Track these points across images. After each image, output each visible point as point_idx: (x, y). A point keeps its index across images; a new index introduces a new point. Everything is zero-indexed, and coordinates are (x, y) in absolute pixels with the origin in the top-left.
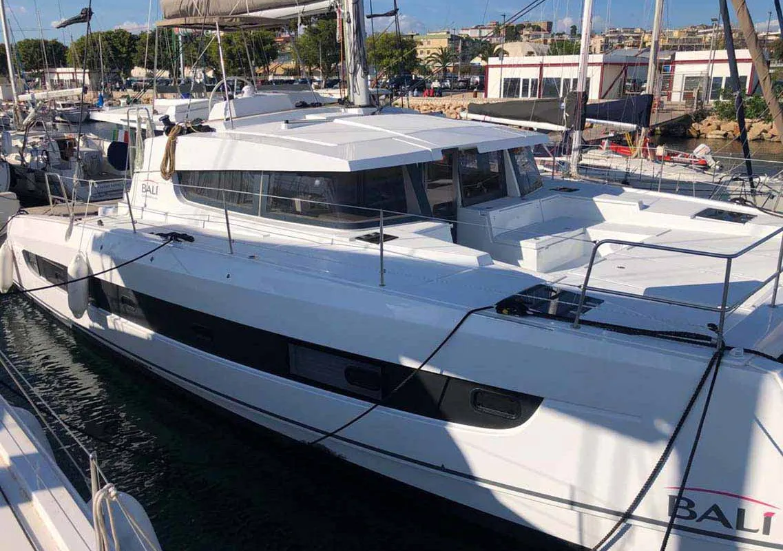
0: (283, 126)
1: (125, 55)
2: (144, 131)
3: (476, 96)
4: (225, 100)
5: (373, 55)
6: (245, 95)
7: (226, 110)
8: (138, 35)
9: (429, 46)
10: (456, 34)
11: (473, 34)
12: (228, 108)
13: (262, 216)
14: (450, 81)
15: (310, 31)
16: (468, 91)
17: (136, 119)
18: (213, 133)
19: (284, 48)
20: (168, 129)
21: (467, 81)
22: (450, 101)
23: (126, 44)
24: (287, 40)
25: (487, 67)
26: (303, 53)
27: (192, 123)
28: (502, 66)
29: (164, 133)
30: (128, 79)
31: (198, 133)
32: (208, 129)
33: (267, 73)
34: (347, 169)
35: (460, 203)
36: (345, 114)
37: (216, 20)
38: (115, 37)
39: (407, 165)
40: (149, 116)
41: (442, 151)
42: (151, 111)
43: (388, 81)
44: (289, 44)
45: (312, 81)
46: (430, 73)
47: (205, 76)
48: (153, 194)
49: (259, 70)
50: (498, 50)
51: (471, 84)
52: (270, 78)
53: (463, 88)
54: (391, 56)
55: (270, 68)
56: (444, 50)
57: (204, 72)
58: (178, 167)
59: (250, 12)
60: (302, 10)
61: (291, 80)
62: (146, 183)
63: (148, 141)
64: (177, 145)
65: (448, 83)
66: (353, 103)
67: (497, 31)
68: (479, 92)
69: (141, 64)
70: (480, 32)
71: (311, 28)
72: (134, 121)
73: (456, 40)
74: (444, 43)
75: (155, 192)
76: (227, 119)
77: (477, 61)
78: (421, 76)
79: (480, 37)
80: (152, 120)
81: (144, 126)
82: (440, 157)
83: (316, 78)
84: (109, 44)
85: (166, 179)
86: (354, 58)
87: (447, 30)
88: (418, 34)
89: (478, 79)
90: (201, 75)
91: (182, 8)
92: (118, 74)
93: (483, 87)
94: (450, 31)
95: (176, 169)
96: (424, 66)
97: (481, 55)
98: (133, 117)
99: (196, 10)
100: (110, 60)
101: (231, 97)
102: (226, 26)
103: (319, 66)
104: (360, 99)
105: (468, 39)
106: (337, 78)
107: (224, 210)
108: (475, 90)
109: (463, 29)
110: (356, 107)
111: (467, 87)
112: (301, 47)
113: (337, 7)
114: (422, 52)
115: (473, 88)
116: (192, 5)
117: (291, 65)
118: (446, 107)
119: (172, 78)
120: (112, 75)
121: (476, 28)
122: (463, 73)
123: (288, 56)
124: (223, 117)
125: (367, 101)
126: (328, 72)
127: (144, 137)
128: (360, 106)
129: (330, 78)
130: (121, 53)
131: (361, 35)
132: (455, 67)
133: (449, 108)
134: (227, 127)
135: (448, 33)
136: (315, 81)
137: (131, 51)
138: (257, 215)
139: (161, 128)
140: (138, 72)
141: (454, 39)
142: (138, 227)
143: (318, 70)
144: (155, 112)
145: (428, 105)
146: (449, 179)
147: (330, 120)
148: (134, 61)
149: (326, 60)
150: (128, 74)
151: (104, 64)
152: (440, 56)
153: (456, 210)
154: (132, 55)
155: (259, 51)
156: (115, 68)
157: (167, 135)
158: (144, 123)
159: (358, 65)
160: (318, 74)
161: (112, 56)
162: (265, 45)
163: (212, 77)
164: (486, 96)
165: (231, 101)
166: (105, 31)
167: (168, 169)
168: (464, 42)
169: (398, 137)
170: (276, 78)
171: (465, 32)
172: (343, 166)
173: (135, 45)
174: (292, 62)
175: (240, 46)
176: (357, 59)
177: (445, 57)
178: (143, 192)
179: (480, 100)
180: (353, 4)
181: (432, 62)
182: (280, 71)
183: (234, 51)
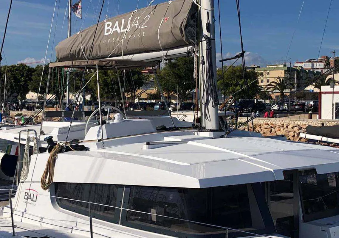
0: (145, 146)
1: (23, 83)
2: (31, 147)
3: (311, 117)
4: (99, 124)
5: (221, 83)
6: (116, 121)
7: (99, 132)
8: (35, 68)
9: (268, 76)
10: (292, 67)
11: (307, 66)
12: (101, 131)
13: (122, 224)
14: (288, 104)
15: (170, 66)
16: (304, 113)
17: (26, 138)
18: (87, 152)
19: (148, 78)
20: (50, 147)
21: (303, 105)
22: (288, 121)
23: (25, 74)
24: (150, 72)
25: (320, 94)
26: (163, 83)
27: (70, 143)
28: (333, 93)
29: (47, 150)
30: (23, 101)
31: (74, 152)
32: (83, 148)
33: (134, 97)
34: (197, 186)
35: (301, 218)
36: (198, 137)
37: (96, 63)
38: (17, 70)
39: (252, 184)
40: (36, 136)
41: (283, 171)
42: (38, 132)
43: (233, 104)
44: (152, 75)
45: (169, 104)
46: (270, 98)
47: (84, 99)
48: (33, 201)
49: (128, 95)
50: (329, 79)
51: (306, 107)
52: (136, 101)
53: (299, 110)
54: (237, 85)
55: (137, 93)
56: (281, 79)
57: (84, 96)
58: (55, 180)
59: (124, 55)
60: (165, 55)
61: (153, 103)
62: (28, 191)
63: (33, 157)
64: (57, 160)
65: (285, 106)
66: (204, 128)
67: (327, 64)
68: (314, 113)
69: (35, 90)
70: (313, 65)
71: (171, 63)
72: (24, 140)
73: (292, 71)
74: (282, 74)
75: (34, 199)
76: (100, 140)
77: (311, 88)
78: (261, 100)
79: (312, 68)
80: (39, 139)
81: (32, 144)
82: (282, 177)
83: (173, 101)
84: (12, 74)
85: (45, 189)
86: (207, 91)
87: (284, 64)
88: (259, 67)
89: (312, 103)
90: (81, 99)
91: (71, 52)
92: (16, 97)
93: (317, 109)
94: (287, 64)
95: (54, 181)
96: (265, 92)
97: (314, 84)
98: (24, 136)
99: (82, 53)
100: (11, 86)
101: (104, 122)
102: (104, 66)
103: (176, 92)
104: (210, 124)
105: (302, 70)
106: (190, 101)
107: (89, 217)
108: (310, 112)
109: (297, 63)
110: (207, 131)
111: (303, 110)
112: (162, 77)
113: (194, 52)
114: (262, 81)
115: (308, 110)
116: (80, 49)
117: (154, 91)
118: (285, 126)
119: (58, 101)
120: (11, 98)
121: (309, 61)
122: (298, 98)
123: (152, 84)
124: (96, 138)
125: (217, 126)
126: (183, 97)
127: (31, 153)
128: (211, 131)
129: (185, 102)
130: (20, 81)
131: (212, 74)
132: (291, 93)
133: (287, 127)
134: (99, 147)
135: (285, 65)
136: (173, 104)
137: (28, 80)
138: (118, 223)
139: (45, 145)
140: (31, 96)
141: (289, 71)
142: (17, 230)
143: (175, 95)
144: (42, 133)
145: (268, 124)
146: (290, 192)
147: (185, 141)
148: (29, 88)
149: (182, 88)
150: (24, 97)
151: (6, 90)
152: (279, 84)
153: (298, 225)
154: (29, 83)
155: (129, 81)
156: (14, 92)
157: (49, 152)
158: (33, 141)
159: (210, 97)
160: (175, 98)
161: (13, 84)
162: (133, 76)
163: (90, 100)
164: (320, 118)
165: (104, 126)
166: (10, 65)
167: (47, 180)
168: (299, 73)
169: (243, 158)
170: (141, 101)
171: (299, 65)
172: (193, 183)
173: (32, 75)
174: (154, 89)
175: (113, 76)
176: (209, 92)
177: (282, 85)
178: (25, 199)
179: (315, 122)
180: (207, 50)
181: (271, 89)
182: (144, 96)
183: (109, 80)
